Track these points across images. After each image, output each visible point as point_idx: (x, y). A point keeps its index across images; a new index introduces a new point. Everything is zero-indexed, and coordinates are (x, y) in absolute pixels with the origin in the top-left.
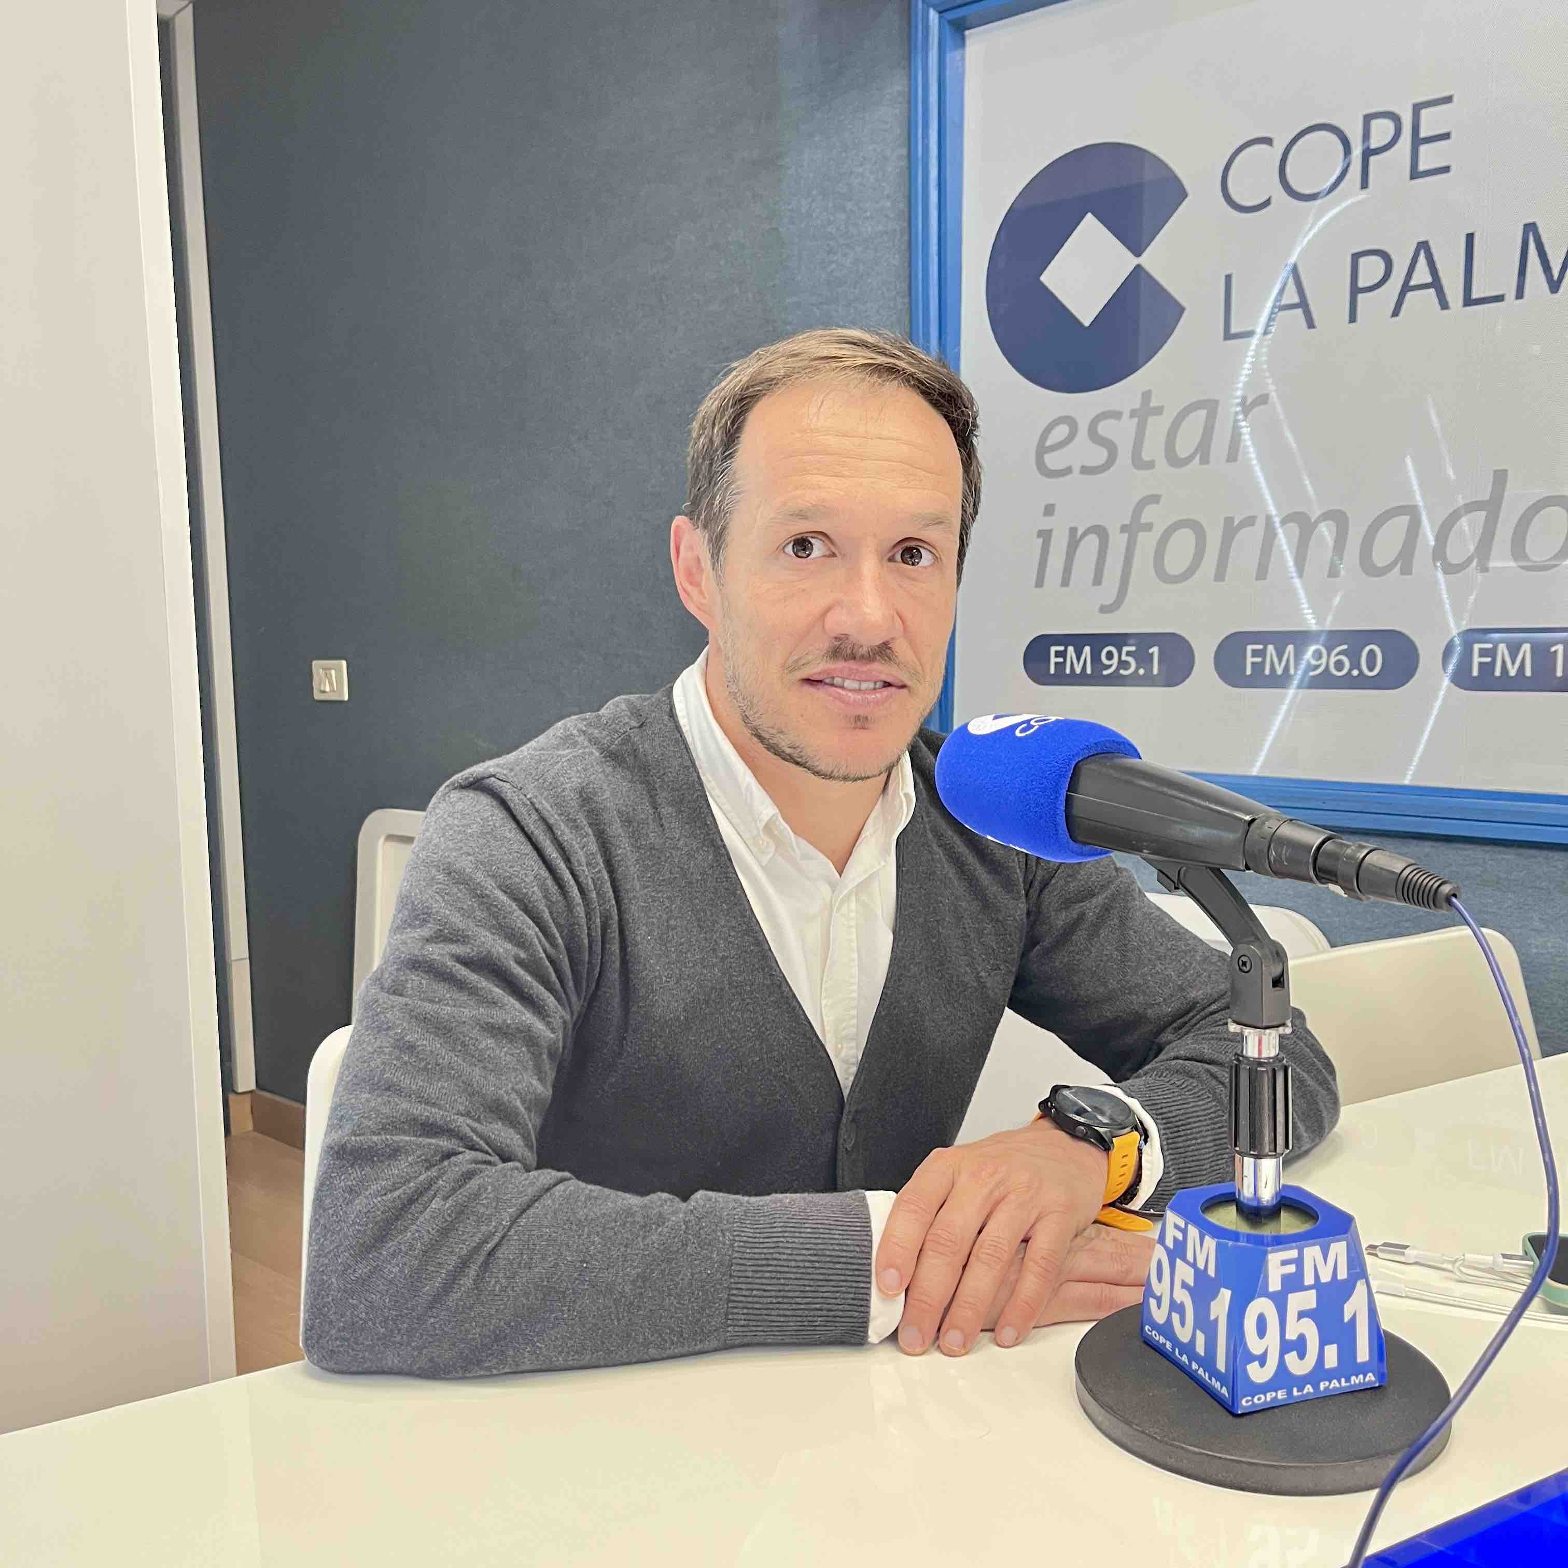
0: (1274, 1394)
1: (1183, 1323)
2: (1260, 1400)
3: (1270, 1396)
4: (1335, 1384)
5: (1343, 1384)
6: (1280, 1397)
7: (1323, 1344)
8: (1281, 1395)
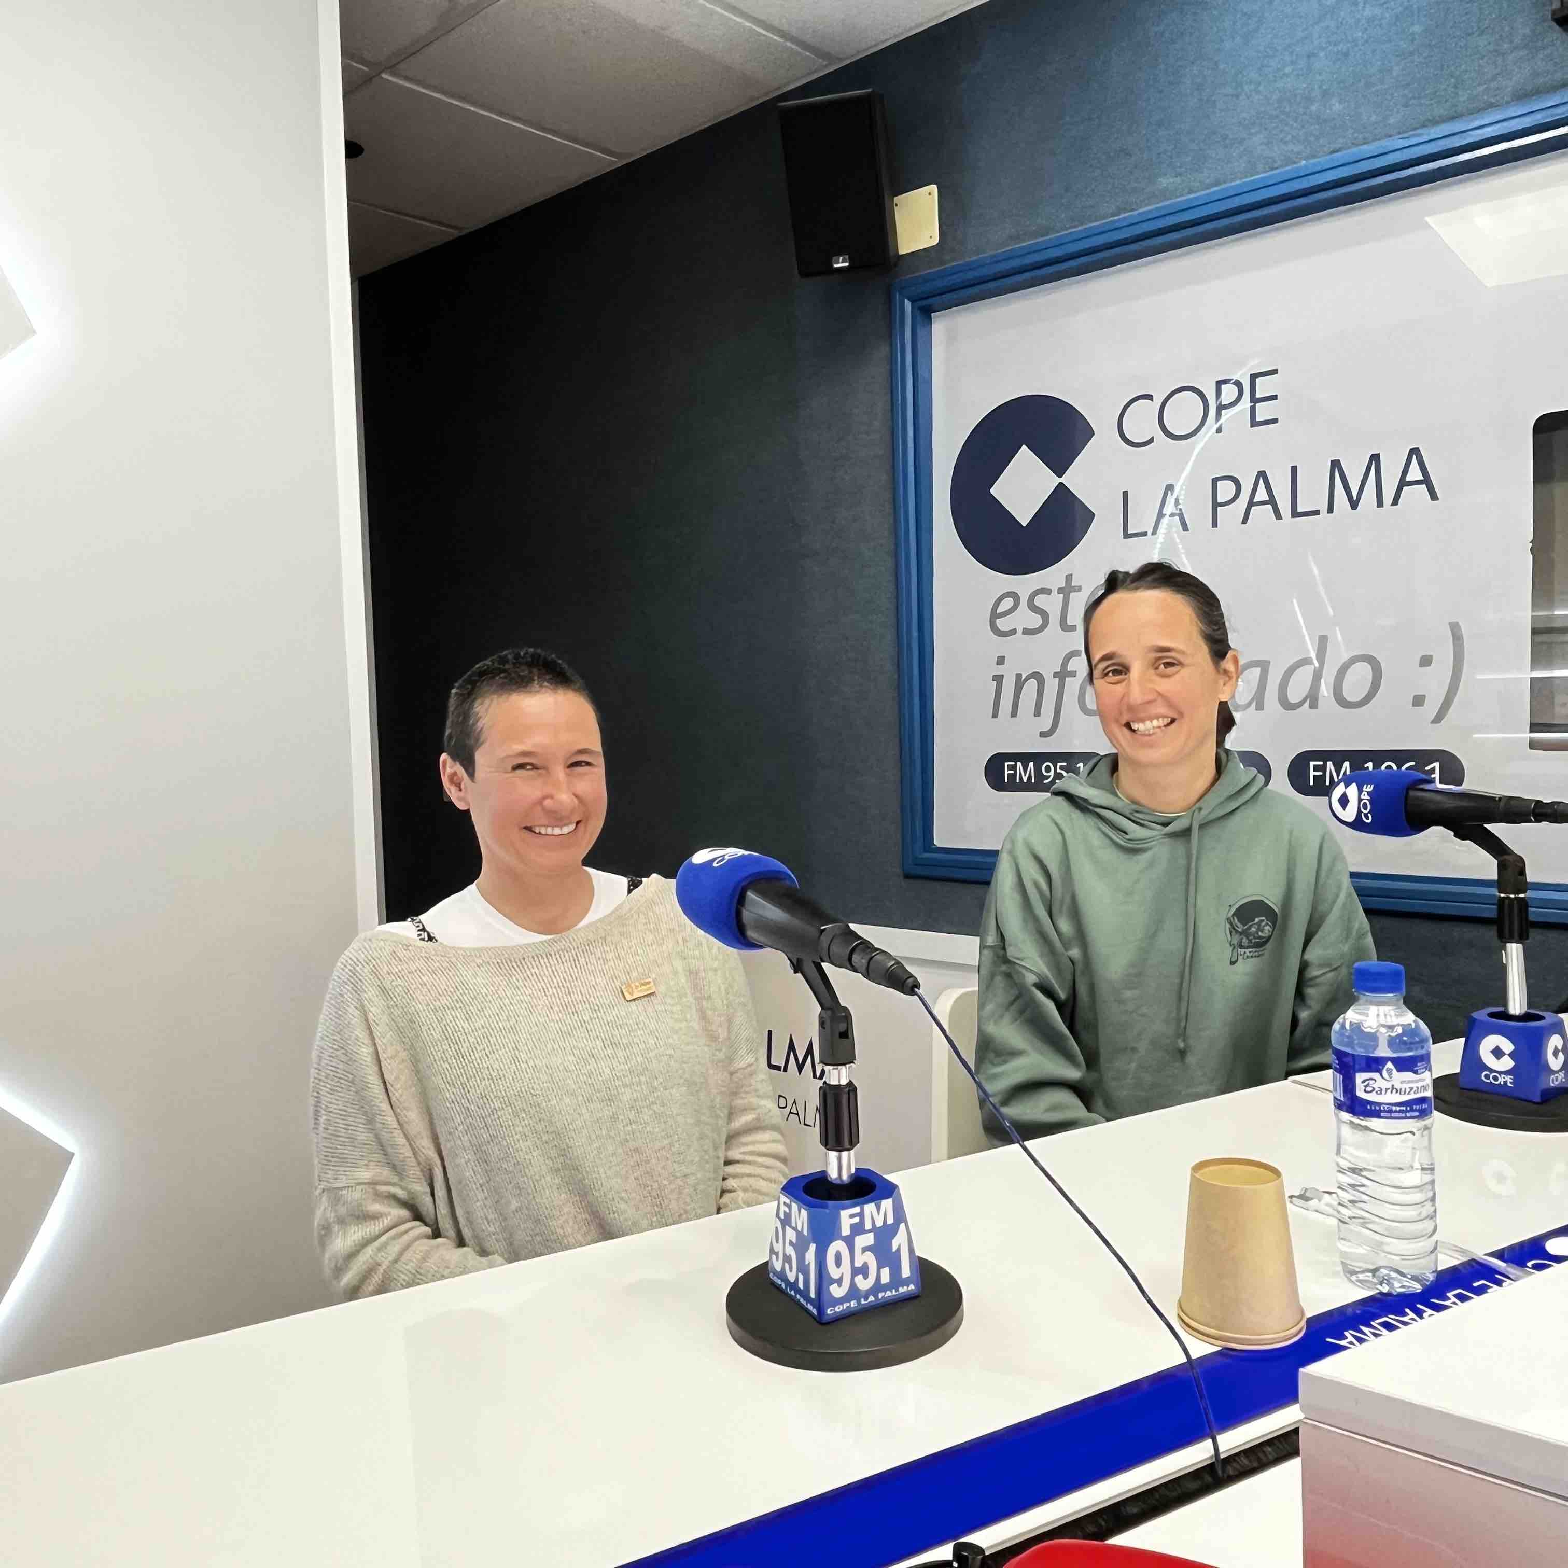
0: (848, 1304)
1: (791, 1270)
2: (839, 1308)
3: (846, 1305)
4: (888, 1294)
5: (894, 1293)
6: (852, 1305)
7: (880, 1267)
8: (853, 1304)
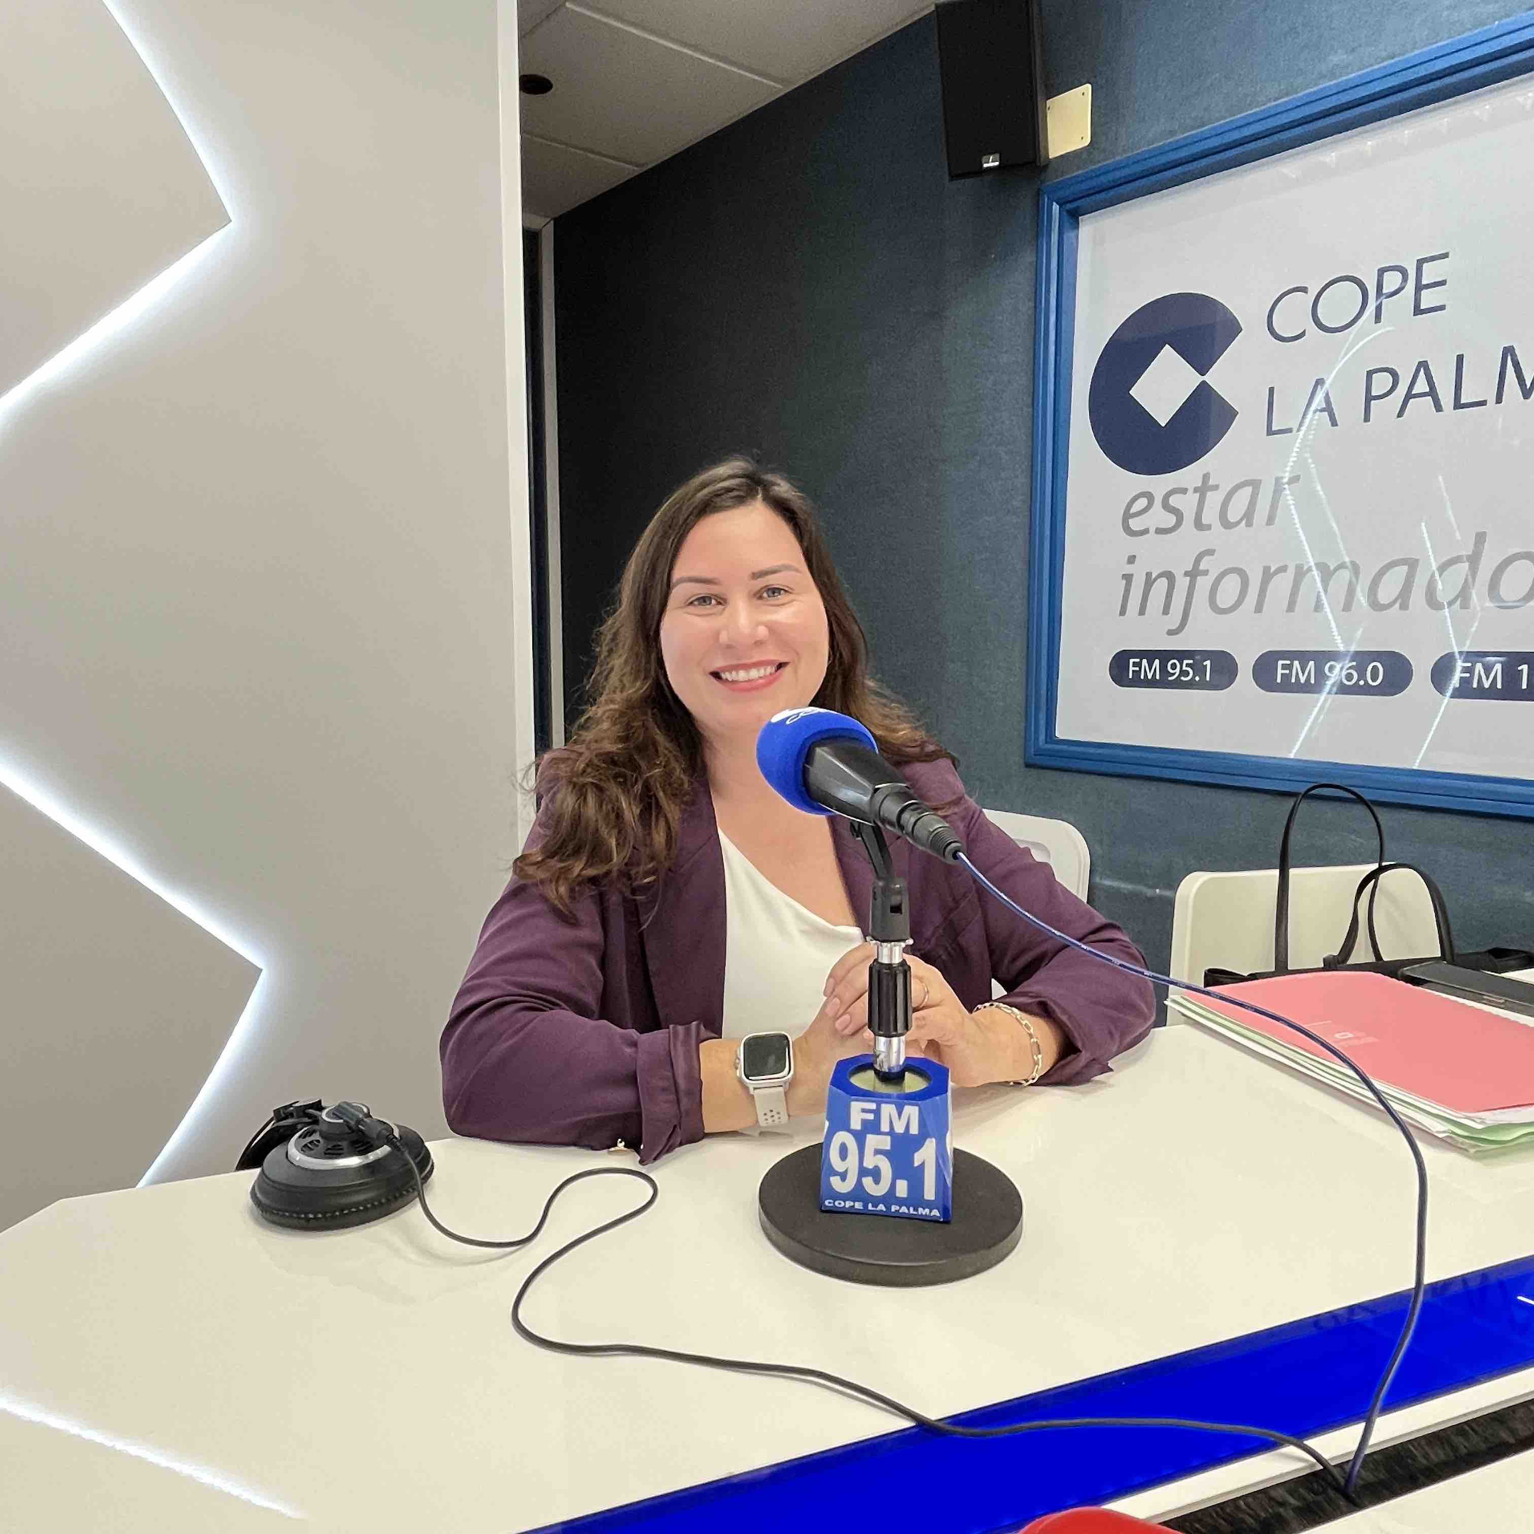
0: (852, 1203)
4: (905, 1209)
5: (912, 1211)
7: (896, 1177)
8: (858, 1205)
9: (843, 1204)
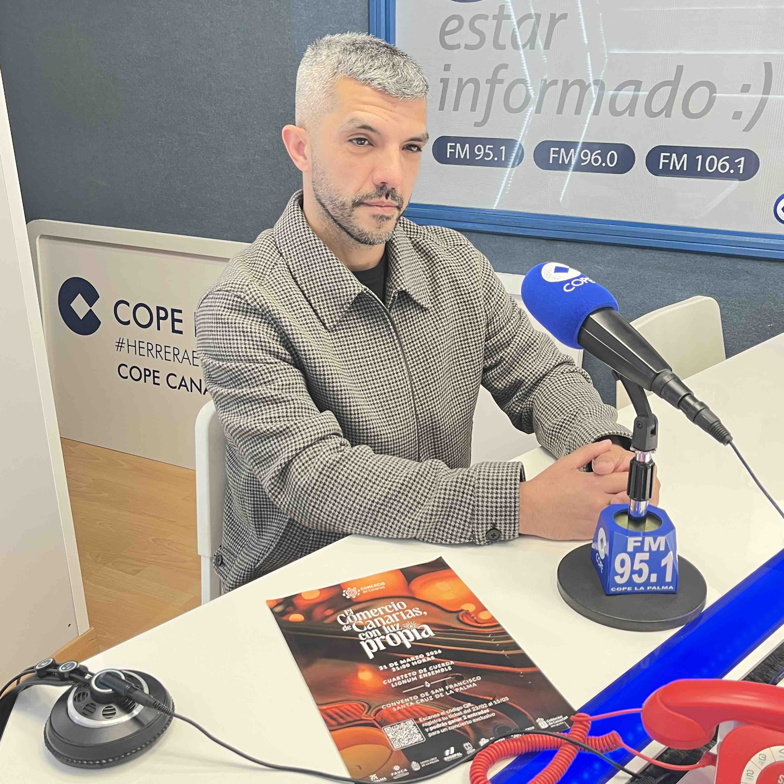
9: (621, 589)
